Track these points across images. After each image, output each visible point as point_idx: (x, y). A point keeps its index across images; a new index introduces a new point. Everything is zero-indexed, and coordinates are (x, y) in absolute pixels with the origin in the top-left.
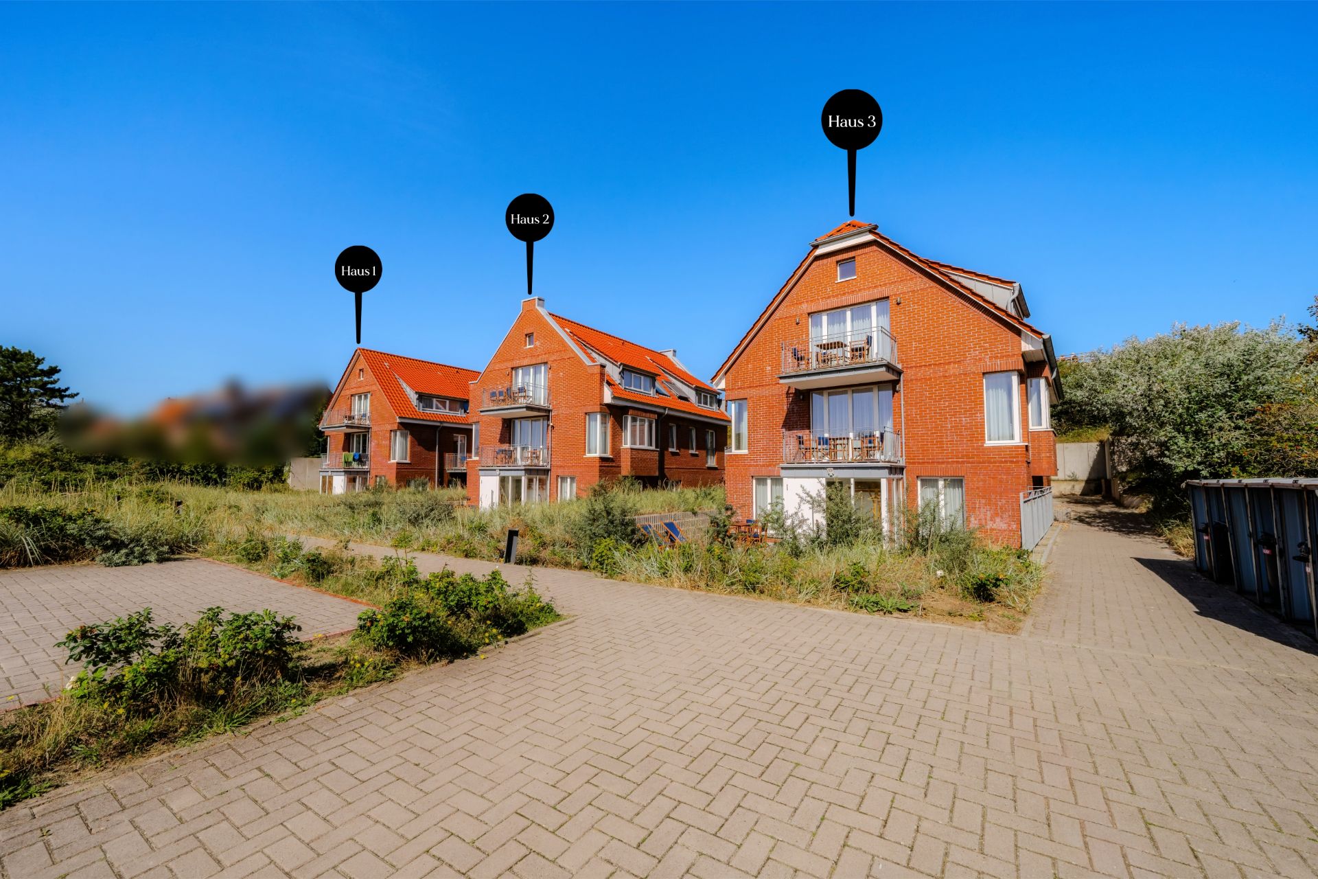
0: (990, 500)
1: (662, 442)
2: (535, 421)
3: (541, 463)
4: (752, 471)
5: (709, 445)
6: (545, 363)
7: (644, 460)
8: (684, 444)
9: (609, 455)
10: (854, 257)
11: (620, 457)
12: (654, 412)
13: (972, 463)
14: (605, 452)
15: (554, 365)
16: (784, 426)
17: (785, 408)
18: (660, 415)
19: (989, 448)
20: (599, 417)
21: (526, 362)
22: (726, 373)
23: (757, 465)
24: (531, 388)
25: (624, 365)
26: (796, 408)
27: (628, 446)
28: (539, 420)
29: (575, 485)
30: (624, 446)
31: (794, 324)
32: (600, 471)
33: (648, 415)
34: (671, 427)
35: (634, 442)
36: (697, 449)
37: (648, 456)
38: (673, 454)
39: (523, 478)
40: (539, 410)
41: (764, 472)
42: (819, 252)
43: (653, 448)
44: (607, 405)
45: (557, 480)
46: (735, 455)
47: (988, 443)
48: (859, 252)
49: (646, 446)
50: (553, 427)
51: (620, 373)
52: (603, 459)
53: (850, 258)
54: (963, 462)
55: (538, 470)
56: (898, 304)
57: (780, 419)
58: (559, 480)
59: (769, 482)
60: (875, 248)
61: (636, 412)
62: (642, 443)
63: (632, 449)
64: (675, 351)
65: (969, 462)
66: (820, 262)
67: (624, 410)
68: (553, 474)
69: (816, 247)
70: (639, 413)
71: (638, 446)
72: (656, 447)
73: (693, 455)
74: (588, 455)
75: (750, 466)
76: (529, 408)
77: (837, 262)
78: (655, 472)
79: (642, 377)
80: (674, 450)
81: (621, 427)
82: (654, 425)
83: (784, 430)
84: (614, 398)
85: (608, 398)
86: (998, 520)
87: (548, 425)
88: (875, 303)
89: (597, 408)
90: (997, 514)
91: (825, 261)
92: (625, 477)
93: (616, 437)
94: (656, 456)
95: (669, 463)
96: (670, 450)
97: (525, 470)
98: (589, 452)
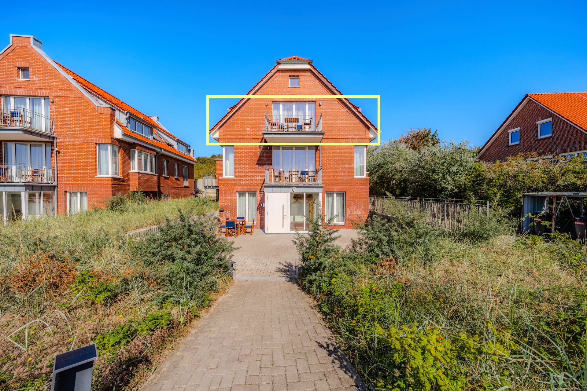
0: (355, 202)
1: (159, 170)
2: (36, 146)
3: (45, 181)
4: (238, 188)
5: (185, 174)
6: (47, 97)
7: (147, 181)
8: (171, 173)
9: (119, 176)
10: (298, 76)
11: (129, 178)
12: (154, 150)
13: (349, 185)
14: (116, 174)
15: (57, 100)
16: (257, 163)
17: (259, 153)
18: (157, 153)
19: (356, 179)
20: (110, 147)
21: (19, 92)
22: (219, 128)
23: (241, 185)
24: (28, 114)
25: (131, 114)
26: (265, 154)
27: (136, 170)
28: (41, 146)
29: (85, 199)
30: (132, 171)
31: (265, 106)
32: (113, 187)
33: (150, 151)
34: (163, 162)
35: (140, 168)
36: (179, 176)
37: (150, 178)
38: (166, 178)
39: (23, 194)
40: (41, 135)
41: (245, 189)
42: (281, 67)
43: (154, 173)
44: (118, 140)
45: (65, 195)
46: (225, 179)
47: (355, 177)
48: (302, 73)
49: (149, 172)
50: (58, 152)
51: (127, 119)
52: (114, 179)
53: (296, 76)
54: (345, 185)
55: (42, 186)
56: (320, 106)
57: (256, 159)
58: (68, 194)
59: (247, 195)
60: (309, 74)
61: (141, 148)
62: (146, 169)
63: (139, 173)
64: (158, 118)
65: (347, 185)
66: (281, 74)
67: (132, 146)
68: (61, 189)
69: (279, 64)
70: (144, 149)
71: (143, 171)
72: (156, 173)
73: (176, 179)
74: (99, 176)
75: (236, 185)
76: (26, 131)
77: (290, 76)
78: (155, 189)
79: (144, 126)
80: (165, 175)
81: (130, 158)
82: (154, 159)
83: (258, 166)
84: (124, 135)
85: (118, 133)
86: (358, 210)
87: (52, 150)
88: (308, 103)
89: (109, 141)
90: (357, 208)
91: (283, 74)
92: (134, 193)
93: (125, 165)
94: (156, 178)
95: (163, 183)
96: (164, 175)
97: (24, 186)
98: (100, 173)
